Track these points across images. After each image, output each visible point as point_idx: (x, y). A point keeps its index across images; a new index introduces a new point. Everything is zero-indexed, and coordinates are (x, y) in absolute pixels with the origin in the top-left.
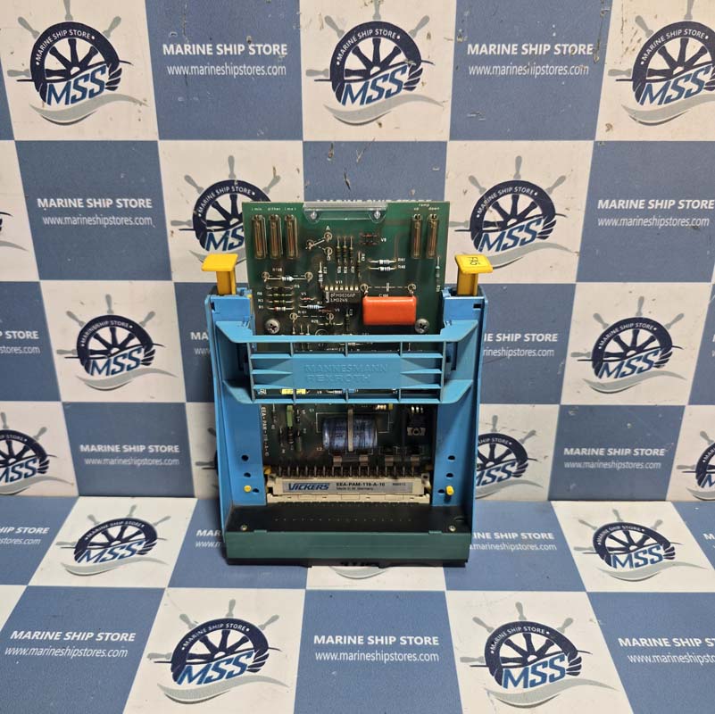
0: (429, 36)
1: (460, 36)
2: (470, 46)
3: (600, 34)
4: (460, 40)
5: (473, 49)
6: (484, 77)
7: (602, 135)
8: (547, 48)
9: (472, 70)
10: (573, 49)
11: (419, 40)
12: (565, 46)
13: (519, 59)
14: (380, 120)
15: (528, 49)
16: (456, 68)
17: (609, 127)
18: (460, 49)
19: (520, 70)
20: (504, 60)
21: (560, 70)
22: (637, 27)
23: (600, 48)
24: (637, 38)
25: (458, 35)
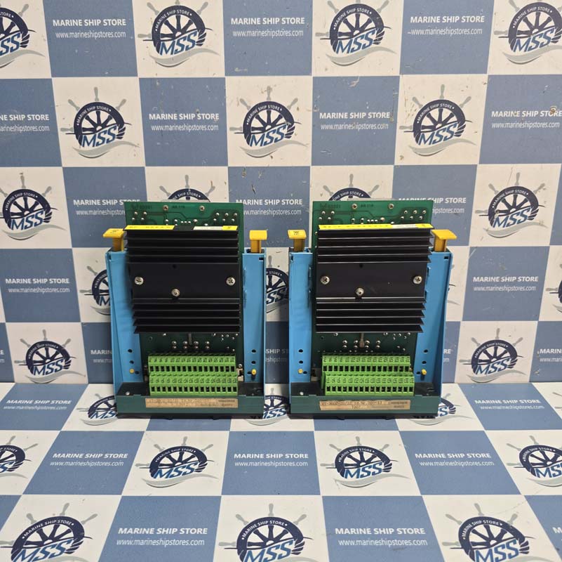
0: (298, 109)
1: (315, 109)
2: (321, 114)
3: (393, 107)
4: (316, 111)
5: (322, 116)
6: (329, 131)
7: (398, 162)
8: (364, 114)
9: (323, 127)
10: (379, 115)
11: (292, 111)
12: (374, 113)
13: (349, 121)
14: (272, 155)
15: (353, 115)
16: (314, 126)
17: (402, 157)
18: (315, 116)
19: (349, 127)
20: (341, 121)
21: (372, 126)
22: (414, 103)
23: (394, 114)
24: (414, 109)
25: (314, 108)
